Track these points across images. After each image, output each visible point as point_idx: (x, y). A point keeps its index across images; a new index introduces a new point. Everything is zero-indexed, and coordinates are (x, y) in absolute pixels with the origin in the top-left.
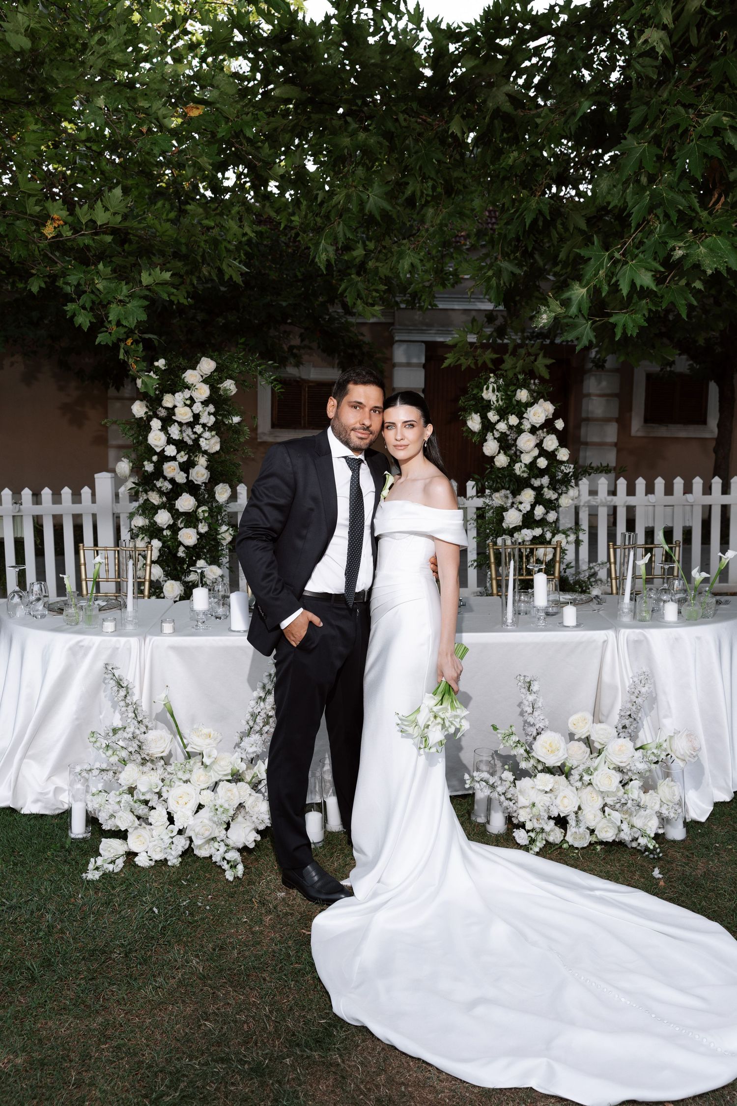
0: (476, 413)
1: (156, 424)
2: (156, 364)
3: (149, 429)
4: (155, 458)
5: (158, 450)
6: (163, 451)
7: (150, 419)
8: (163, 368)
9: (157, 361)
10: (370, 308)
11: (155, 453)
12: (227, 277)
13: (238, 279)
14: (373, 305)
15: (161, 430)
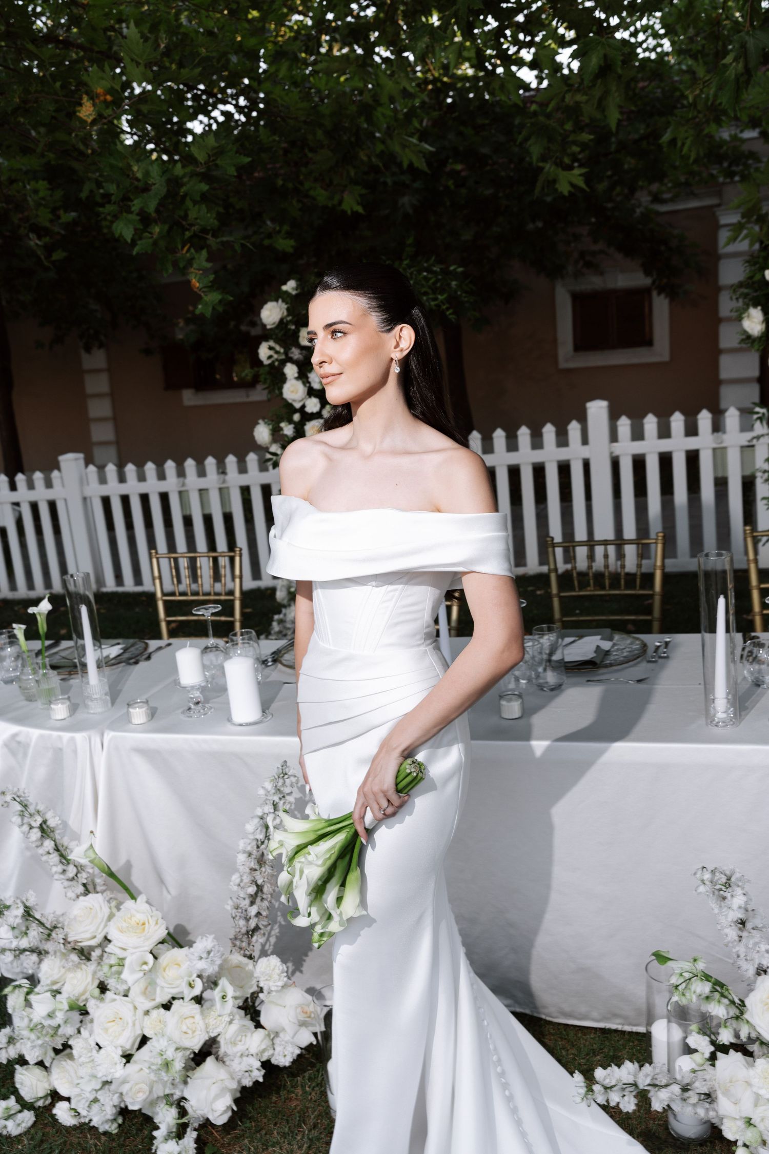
0: (755, 306)
1: (291, 370)
2: (284, 288)
3: (283, 379)
4: (296, 417)
5: (298, 405)
6: (304, 406)
7: (283, 363)
8: (294, 293)
9: (285, 283)
10: (565, 173)
11: (295, 411)
12: (405, 164)
13: (420, 164)
14: (570, 168)
15: (297, 379)
